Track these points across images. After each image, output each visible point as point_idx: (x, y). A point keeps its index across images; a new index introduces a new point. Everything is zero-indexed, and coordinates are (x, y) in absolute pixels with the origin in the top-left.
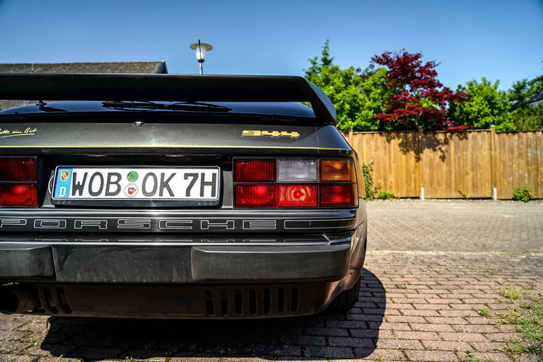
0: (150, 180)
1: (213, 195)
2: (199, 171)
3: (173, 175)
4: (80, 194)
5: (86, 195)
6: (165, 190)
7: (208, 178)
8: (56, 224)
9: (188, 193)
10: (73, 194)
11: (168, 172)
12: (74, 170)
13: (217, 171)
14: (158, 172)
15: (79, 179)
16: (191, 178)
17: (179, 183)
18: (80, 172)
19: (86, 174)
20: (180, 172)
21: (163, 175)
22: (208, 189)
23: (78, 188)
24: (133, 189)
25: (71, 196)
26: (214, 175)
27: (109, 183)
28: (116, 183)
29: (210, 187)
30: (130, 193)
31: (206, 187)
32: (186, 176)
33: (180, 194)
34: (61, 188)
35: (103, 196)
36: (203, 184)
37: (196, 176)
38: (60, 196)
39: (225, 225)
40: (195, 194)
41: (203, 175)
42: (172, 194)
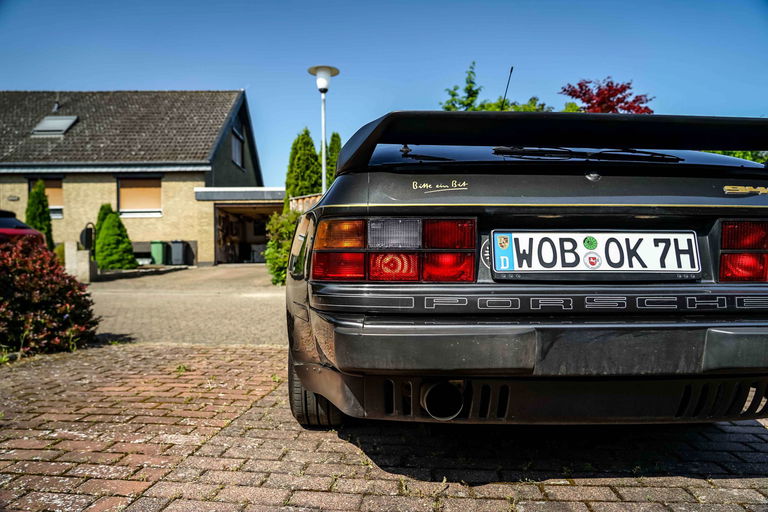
0: (613, 248)
1: (693, 266)
2: (671, 237)
3: (640, 240)
4: (530, 265)
5: (536, 266)
6: (634, 259)
7: (683, 246)
8: (507, 304)
9: (663, 265)
10: (520, 265)
11: (634, 238)
12: (515, 235)
13: (691, 236)
14: (621, 237)
15: (524, 246)
16: (662, 246)
17: (651, 253)
18: (524, 238)
19: (531, 240)
20: (648, 238)
21: (627, 240)
22: (685, 258)
23: (524, 257)
24: (594, 259)
25: (516, 268)
26: (689, 241)
27: (563, 251)
28: (572, 251)
29: (688, 256)
30: (593, 264)
31: (682, 256)
32: (657, 242)
33: (653, 266)
34: (502, 258)
35: (558, 267)
36: (679, 252)
37: (667, 242)
38: (503, 268)
39: (715, 303)
40: (671, 265)
41: (676, 241)
42: (644, 266)
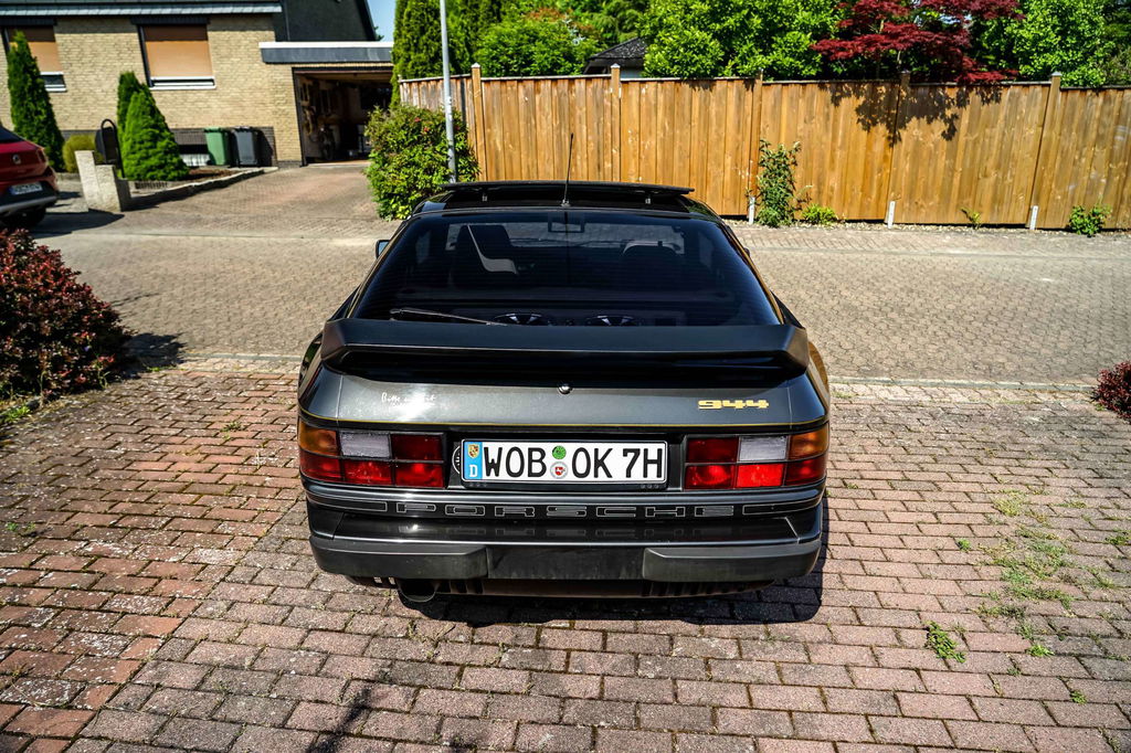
0: (581, 457)
1: (659, 475)
2: (641, 446)
3: (610, 450)
4: (497, 475)
5: (504, 476)
6: (600, 469)
7: (653, 455)
8: (473, 511)
9: (628, 475)
10: (488, 474)
11: (603, 447)
12: (485, 444)
13: (662, 446)
14: (590, 447)
15: (493, 455)
16: (631, 455)
17: (618, 463)
18: (493, 447)
19: (500, 449)
20: (618, 447)
21: (596, 450)
22: (652, 468)
23: (493, 466)
24: (561, 468)
25: (485, 477)
26: (660, 451)
27: (531, 461)
28: (540, 461)
29: (655, 466)
30: (558, 473)
31: (649, 466)
32: (626, 452)
33: (619, 476)
34: (471, 466)
35: (524, 477)
36: (647, 462)
37: (637, 452)
38: (471, 475)
39: (674, 512)
40: (637, 475)
41: (646, 451)
42: (609, 475)
